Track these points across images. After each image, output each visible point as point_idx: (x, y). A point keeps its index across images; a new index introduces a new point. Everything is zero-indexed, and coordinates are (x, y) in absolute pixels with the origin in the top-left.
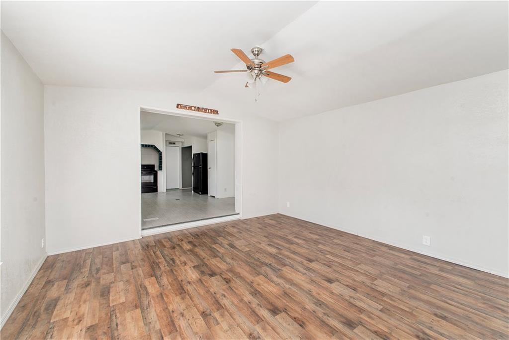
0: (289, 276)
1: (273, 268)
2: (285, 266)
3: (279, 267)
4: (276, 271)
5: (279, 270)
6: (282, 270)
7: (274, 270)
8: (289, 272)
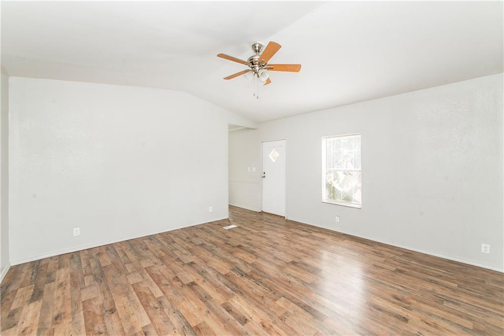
0: (225, 264)
1: (239, 271)
2: (226, 275)
3: (233, 273)
4: (237, 268)
5: (233, 270)
6: (231, 270)
7: (239, 269)
8: (224, 268)
